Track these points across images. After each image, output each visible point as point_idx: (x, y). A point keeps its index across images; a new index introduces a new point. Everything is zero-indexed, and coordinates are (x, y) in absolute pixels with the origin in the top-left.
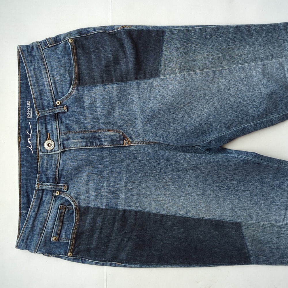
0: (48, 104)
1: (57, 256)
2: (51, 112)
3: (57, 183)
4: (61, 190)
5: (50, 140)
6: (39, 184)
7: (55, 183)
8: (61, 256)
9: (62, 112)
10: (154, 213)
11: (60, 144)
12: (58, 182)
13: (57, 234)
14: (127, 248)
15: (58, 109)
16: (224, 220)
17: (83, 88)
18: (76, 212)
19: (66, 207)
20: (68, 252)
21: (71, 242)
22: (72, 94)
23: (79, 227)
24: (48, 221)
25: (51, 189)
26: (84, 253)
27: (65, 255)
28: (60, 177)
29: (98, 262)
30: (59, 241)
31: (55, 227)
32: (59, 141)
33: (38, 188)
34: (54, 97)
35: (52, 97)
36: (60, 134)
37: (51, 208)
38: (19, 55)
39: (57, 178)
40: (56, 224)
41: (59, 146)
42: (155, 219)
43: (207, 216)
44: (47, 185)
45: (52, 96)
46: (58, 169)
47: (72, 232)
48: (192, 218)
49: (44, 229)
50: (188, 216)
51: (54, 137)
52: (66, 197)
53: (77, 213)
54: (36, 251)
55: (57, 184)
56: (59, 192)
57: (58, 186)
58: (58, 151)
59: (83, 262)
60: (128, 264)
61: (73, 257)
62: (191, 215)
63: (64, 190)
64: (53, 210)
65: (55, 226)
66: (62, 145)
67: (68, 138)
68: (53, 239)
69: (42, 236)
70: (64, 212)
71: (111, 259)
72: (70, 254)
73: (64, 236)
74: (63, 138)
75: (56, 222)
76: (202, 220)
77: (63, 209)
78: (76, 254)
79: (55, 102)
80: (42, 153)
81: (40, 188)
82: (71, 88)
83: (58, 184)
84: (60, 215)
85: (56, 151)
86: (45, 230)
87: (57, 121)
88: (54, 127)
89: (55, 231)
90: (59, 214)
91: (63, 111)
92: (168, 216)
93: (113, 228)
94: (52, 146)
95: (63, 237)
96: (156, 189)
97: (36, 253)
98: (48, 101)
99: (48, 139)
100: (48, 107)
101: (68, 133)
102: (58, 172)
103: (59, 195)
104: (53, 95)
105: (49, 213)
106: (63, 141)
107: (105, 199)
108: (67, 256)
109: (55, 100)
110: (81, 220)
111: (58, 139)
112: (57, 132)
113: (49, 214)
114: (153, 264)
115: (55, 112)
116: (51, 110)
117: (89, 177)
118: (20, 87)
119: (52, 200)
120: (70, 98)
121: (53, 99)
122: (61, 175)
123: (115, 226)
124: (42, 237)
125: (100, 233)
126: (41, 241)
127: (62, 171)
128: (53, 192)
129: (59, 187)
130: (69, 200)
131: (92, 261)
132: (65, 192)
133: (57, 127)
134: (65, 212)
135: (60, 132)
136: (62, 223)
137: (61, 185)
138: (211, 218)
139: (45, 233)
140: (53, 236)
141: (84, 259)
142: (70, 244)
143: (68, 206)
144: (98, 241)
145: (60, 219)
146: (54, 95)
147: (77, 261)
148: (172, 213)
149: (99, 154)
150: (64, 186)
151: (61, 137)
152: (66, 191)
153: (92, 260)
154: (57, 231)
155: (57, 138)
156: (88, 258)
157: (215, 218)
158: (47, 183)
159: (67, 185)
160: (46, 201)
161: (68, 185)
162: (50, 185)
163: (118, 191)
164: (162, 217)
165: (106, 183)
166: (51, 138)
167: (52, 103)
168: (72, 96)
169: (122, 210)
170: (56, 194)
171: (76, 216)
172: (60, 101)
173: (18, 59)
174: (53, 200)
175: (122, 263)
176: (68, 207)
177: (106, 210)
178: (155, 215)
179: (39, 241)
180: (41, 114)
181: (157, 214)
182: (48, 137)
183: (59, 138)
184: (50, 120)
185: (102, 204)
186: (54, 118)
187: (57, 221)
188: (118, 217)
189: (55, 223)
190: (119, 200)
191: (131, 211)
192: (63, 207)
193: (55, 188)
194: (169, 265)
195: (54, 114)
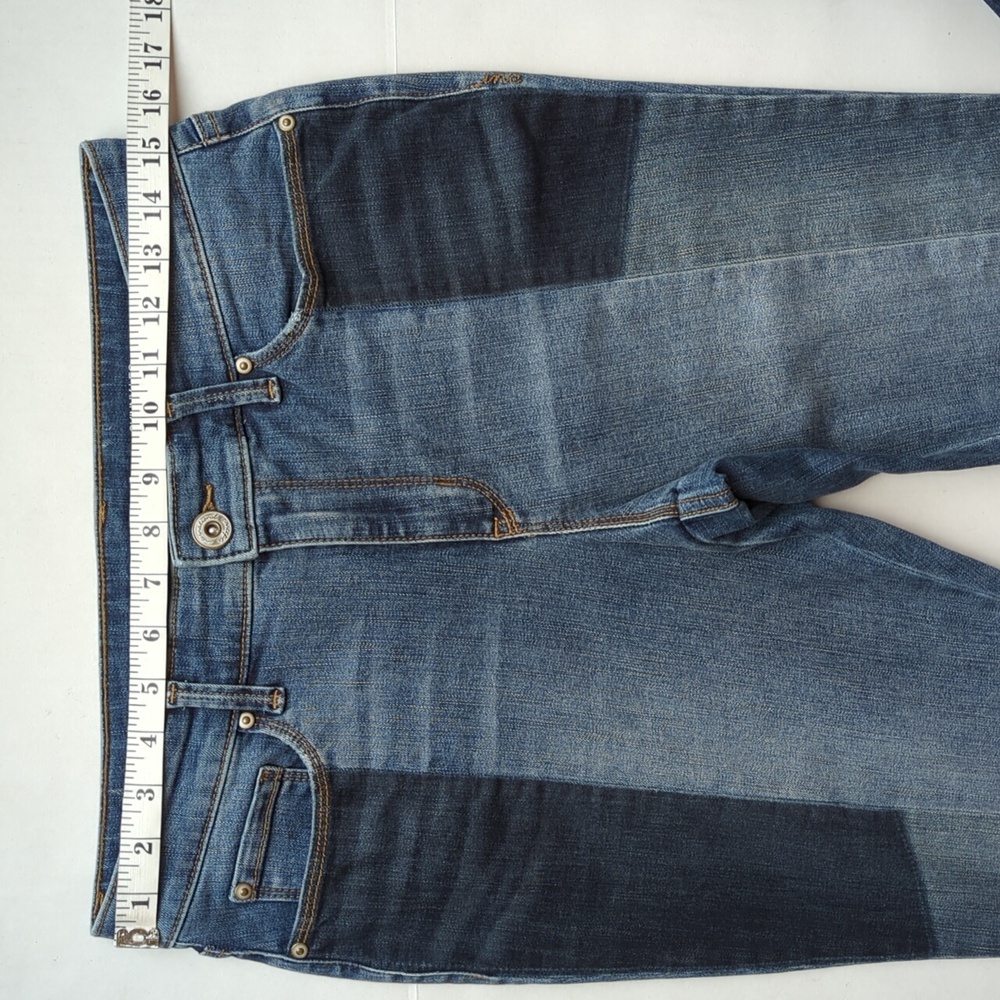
0: (206, 369)
1: (251, 955)
2: (219, 401)
3: (247, 684)
4: (260, 709)
5: (216, 510)
6: (177, 687)
7: (238, 684)
8: (265, 955)
9: (262, 403)
10: (604, 788)
11: (253, 525)
12: (247, 679)
13: (250, 872)
14: (508, 916)
15: (246, 392)
16: (847, 806)
17: (339, 314)
18: (317, 792)
19: (284, 771)
20: (293, 943)
21: (304, 904)
22: (301, 339)
23: (335, 849)
24: (214, 824)
25: (222, 707)
26: (351, 944)
27: (283, 953)
28: (258, 660)
29: (403, 974)
30: (257, 898)
31: (245, 847)
32: (251, 513)
33: (175, 703)
34: (226, 343)
35: (220, 343)
36: (253, 487)
37: (223, 777)
38: (89, 182)
39: (246, 663)
40: (247, 836)
41: (249, 535)
42: (610, 807)
43: (790, 793)
44: (206, 690)
45: (218, 336)
46: (249, 628)
47: (310, 868)
48: (738, 800)
49: (202, 856)
50: (724, 795)
51: (233, 499)
52: (281, 738)
53: (324, 795)
54: (175, 937)
55: (247, 687)
56: (255, 716)
57: (250, 692)
58: (246, 551)
59: (349, 973)
60: (514, 976)
61: (313, 959)
62: (734, 790)
63: (271, 707)
64: (232, 784)
65: (242, 844)
66: (260, 529)
67: (283, 504)
68: (238, 892)
69: (195, 880)
70: (275, 790)
71: (453, 964)
72: (302, 951)
73: (276, 881)
74: (264, 504)
75: (245, 831)
76: (772, 808)
77: (272, 780)
78: (322, 950)
79: (231, 361)
80: (185, 559)
81: (180, 705)
82: (295, 316)
83: (250, 685)
84: (260, 804)
85: (239, 552)
86: (204, 858)
87: (244, 439)
88: (232, 460)
89: (245, 863)
90: (258, 799)
91: (265, 400)
92: (654, 798)
93: (460, 848)
94: (222, 535)
95: (274, 886)
96: (610, 698)
97: (174, 946)
98: (206, 358)
99: (205, 507)
100: (205, 382)
101: (285, 486)
102: (248, 640)
103: (252, 728)
104: (223, 332)
105: (219, 795)
106: (267, 515)
107: (427, 740)
108: (290, 955)
109: (229, 354)
110: (339, 817)
111: (245, 505)
112: (244, 481)
113: (218, 799)
114: (601, 972)
115: (233, 402)
116: (217, 391)
117: (365, 660)
118: (98, 308)
119: (226, 749)
120: (290, 353)
121: (222, 348)
122: (260, 650)
123: (469, 841)
124: (196, 886)
125: (414, 869)
126: (192, 900)
127: (266, 634)
128: (231, 716)
129: (253, 698)
130: (294, 747)
131: (382, 971)
132: (276, 715)
133: (242, 461)
134: (280, 790)
135: (253, 481)
136: (271, 830)
137: (262, 688)
138: (803, 800)
139: (204, 868)
140: (238, 883)
141: (350, 964)
142: (303, 911)
143: (290, 767)
144: (405, 898)
145: (261, 818)
146: (227, 335)
147: (327, 971)
148: (668, 785)
149: (403, 572)
150: (272, 692)
151: (258, 500)
152: (278, 711)
153: (382, 969)
154: (250, 861)
155: (242, 502)
156: (367, 960)
157: (819, 798)
158: (208, 682)
159: (281, 689)
160: (205, 753)
161: (286, 690)
162: (220, 691)
163: (473, 709)
164: (633, 799)
165: (429, 678)
166: (218, 503)
167: (219, 367)
168: (298, 346)
169: (489, 779)
170: (243, 725)
171: (317, 807)
172: (249, 358)
173: (86, 200)
174: (231, 746)
175: (492, 976)
176: (289, 773)
177: (431, 778)
178: (608, 794)
179: (184, 901)
180: (182, 408)
181: (614, 790)
182: (209, 500)
183: (250, 501)
184: (215, 433)
185: (416, 758)
186: (230, 426)
187: (251, 825)
188: (476, 807)
189: (244, 834)
190: (479, 743)
191: (521, 783)
192: (273, 773)
193: (238, 704)
194: (656, 970)
195: (228, 408)
